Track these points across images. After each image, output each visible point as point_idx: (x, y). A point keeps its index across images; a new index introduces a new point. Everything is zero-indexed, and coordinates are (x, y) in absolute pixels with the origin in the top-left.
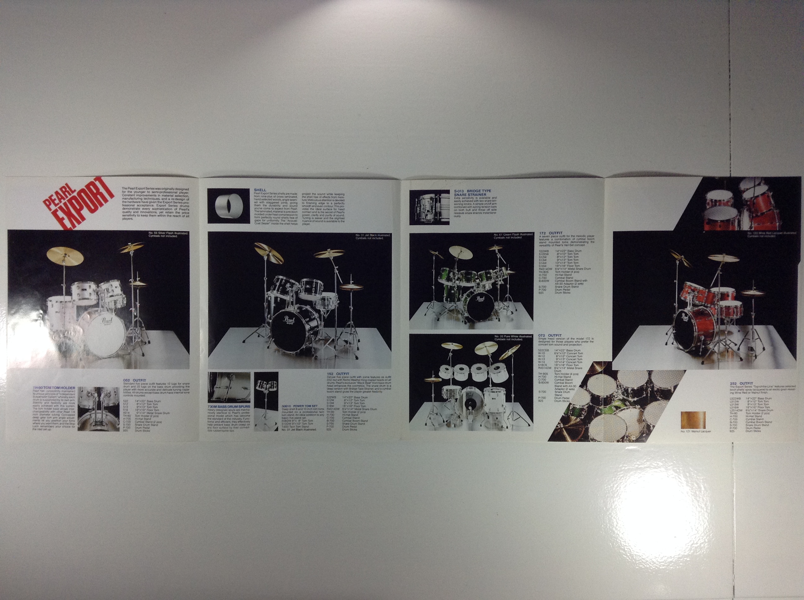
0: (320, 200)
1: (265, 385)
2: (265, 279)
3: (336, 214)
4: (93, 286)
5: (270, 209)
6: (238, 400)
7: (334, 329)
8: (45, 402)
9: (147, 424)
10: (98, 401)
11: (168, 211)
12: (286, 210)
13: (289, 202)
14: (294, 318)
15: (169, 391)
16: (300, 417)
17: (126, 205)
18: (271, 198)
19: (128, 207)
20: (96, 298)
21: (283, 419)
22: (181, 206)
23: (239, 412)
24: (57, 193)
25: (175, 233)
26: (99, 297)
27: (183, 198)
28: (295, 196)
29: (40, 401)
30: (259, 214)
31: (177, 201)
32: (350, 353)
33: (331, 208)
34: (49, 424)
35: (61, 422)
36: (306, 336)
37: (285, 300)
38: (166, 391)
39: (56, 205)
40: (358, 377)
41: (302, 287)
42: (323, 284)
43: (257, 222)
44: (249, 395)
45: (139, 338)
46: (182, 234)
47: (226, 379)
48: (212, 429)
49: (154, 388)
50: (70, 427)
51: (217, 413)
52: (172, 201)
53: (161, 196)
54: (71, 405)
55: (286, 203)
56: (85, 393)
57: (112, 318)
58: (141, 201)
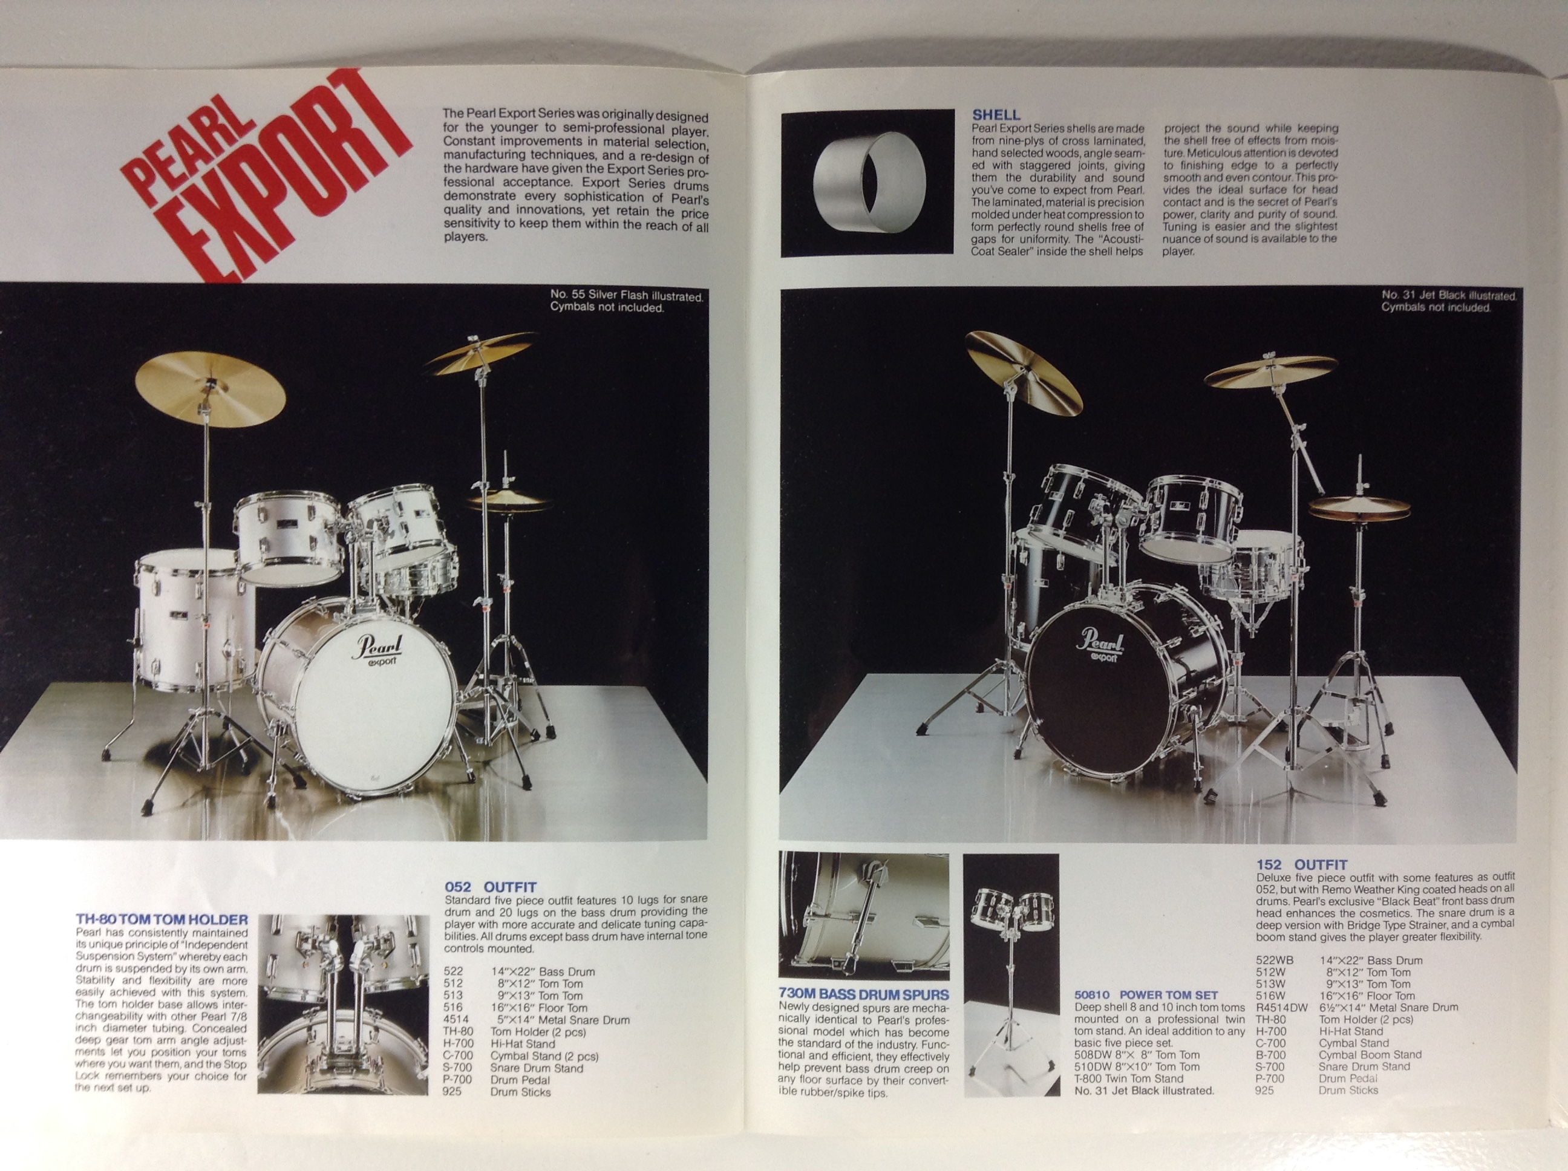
0: (1238, 153)
1: (1007, 909)
2: (1009, 478)
3: (1303, 208)
4: (326, 509)
5: (1032, 191)
6: (901, 966)
7: (1286, 679)
8: (128, 975)
9: (540, 1063)
10: (341, 973)
11: (625, 205)
12: (1096, 197)
13: (1110, 162)
14: (1121, 637)
15: (627, 931)
16: (1148, 1038)
17: (458, 183)
18: (1038, 148)
19: (468, 190)
20: (337, 558)
21: (1081, 1049)
22: (679, 185)
23: (906, 1015)
24: (177, 134)
25: (656, 296)
26: (347, 554)
27: (687, 152)
28: (1137, 136)
29: (104, 973)
30: (988, 215)
31: (663, 165)
32: (1350, 777)
33: (1281, 184)
34: (141, 1065)
35: (193, 1058)
36: (1171, 710)
37: (1087, 563)
38: (617, 931)
39: (173, 182)
40: (1382, 879)
41: (1155, 509)
42: (1241, 497)
43: (980, 246)
44: (945, 945)
45: (511, 715)
46: (682, 298)
47: (854, 880)
48: (798, 1085)
49: (568, 919)
50: (225, 1077)
51: (817, 1020)
52: (646, 164)
53: (601, 142)
54: (232, 988)
55: (1101, 166)
56: (288, 937)
57: (400, 637)
58: (519, 164)
